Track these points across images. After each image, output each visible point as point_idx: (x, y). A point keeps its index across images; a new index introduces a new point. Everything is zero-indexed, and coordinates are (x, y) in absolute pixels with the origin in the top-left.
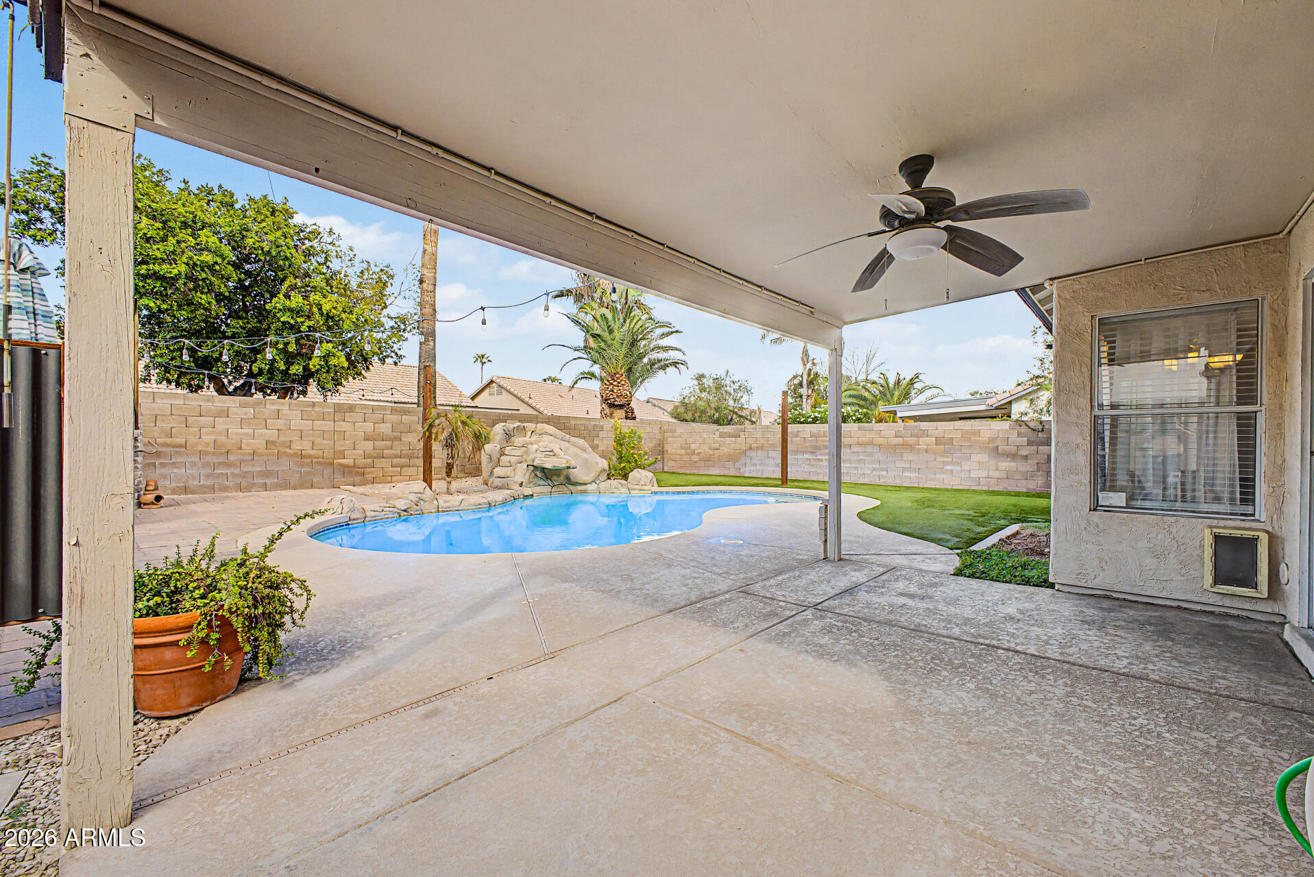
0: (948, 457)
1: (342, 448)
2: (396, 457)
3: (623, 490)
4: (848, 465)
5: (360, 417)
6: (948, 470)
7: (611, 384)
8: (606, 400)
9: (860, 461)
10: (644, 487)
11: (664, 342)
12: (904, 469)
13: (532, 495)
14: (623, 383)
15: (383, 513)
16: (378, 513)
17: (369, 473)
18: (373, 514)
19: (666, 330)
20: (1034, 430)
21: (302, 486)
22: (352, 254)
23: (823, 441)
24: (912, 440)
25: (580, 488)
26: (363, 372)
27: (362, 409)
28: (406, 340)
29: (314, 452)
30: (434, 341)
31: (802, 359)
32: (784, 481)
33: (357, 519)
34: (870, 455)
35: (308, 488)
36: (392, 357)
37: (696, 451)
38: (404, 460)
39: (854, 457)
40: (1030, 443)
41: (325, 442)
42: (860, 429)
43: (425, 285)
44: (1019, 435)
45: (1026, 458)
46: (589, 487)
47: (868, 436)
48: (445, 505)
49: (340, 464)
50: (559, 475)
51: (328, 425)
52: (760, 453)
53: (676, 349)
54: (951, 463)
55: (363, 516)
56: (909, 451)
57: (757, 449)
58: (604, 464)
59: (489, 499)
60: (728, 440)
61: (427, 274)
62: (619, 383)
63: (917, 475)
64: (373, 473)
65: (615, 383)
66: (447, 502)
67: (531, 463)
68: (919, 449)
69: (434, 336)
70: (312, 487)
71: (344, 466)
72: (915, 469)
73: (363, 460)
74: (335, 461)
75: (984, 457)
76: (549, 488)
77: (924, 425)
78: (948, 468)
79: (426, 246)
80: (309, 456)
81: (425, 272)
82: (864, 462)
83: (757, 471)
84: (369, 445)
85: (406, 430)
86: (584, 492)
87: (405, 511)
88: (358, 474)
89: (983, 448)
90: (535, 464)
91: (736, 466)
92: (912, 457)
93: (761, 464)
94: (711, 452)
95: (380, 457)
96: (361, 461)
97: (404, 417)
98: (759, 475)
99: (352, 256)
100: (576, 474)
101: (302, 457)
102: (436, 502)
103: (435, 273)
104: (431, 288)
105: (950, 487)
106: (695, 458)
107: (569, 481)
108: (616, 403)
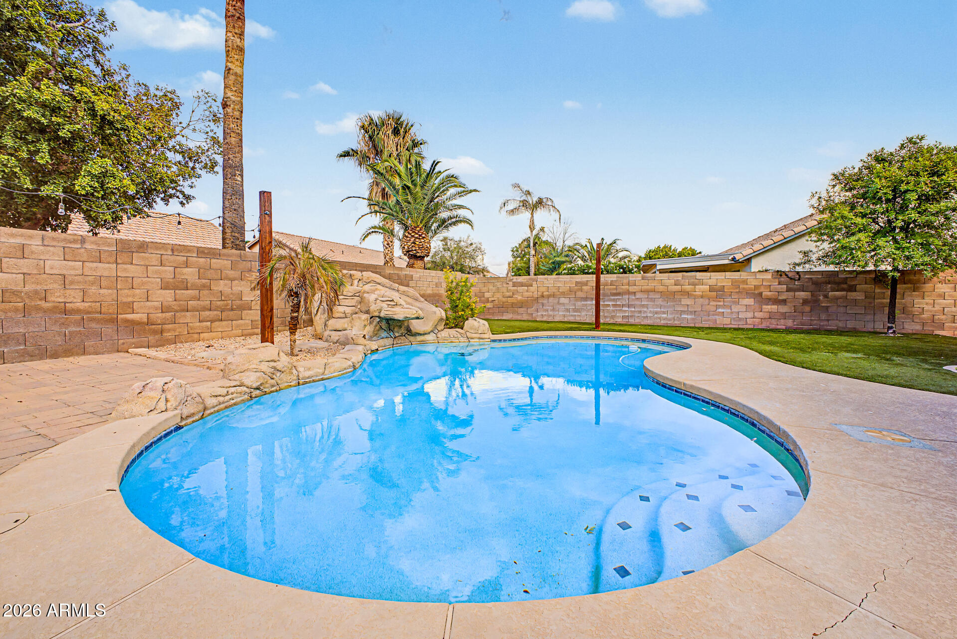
0: (720, 301)
1: (130, 299)
2: (204, 309)
3: (462, 339)
4: (633, 309)
5: (154, 259)
6: (719, 312)
7: (413, 236)
8: (408, 252)
9: (643, 306)
10: (483, 336)
11: (458, 201)
12: (682, 312)
13: (377, 349)
14: (423, 236)
15: (227, 398)
16: (221, 399)
17: (169, 330)
18: (214, 401)
19: (460, 189)
20: (791, 279)
21: (68, 352)
22: (124, 73)
23: (610, 289)
24: (688, 288)
25: (419, 338)
26: (146, 209)
27: (157, 249)
28: (199, 176)
29: (86, 304)
30: (242, 176)
31: (530, 227)
32: (597, 326)
33: (193, 415)
34: (653, 300)
35: (78, 354)
36: (178, 197)
37: (490, 299)
38: (215, 313)
39: (638, 303)
40: (789, 290)
41: (102, 291)
42: (643, 278)
43: (229, 110)
44: (780, 284)
45: (784, 302)
46: (428, 337)
47: (652, 285)
48: (308, 374)
49: (127, 321)
50: (400, 327)
51: (106, 269)
52: (551, 300)
53: (465, 208)
54: (724, 306)
55: (201, 407)
56: (687, 297)
57: (549, 297)
58: (441, 313)
59: (352, 360)
60: (520, 289)
61: (233, 98)
62: (420, 236)
63: (693, 317)
64: (174, 330)
65: (417, 236)
66: (309, 369)
67: (376, 314)
68: (695, 296)
69: (242, 171)
70: (84, 353)
71: (133, 323)
72: (691, 312)
73: (160, 315)
74: (120, 316)
75: (750, 301)
76: (390, 341)
77: (699, 275)
78: (720, 310)
79: (229, 64)
80: (78, 311)
81: (229, 94)
82: (646, 306)
83: (549, 316)
84: (168, 296)
85: (216, 277)
86: (423, 343)
87: (258, 388)
88: (155, 332)
89: (749, 294)
90: (382, 315)
91: (529, 312)
92: (688, 302)
93: (553, 310)
94: (504, 300)
95: (183, 310)
96: (158, 316)
97: (213, 261)
98: (550, 319)
99: (124, 76)
100: (416, 326)
101: (65, 312)
102: (294, 371)
103: (242, 98)
104: (237, 114)
105: (722, 326)
106: (489, 305)
107: (409, 332)
108: (418, 255)
